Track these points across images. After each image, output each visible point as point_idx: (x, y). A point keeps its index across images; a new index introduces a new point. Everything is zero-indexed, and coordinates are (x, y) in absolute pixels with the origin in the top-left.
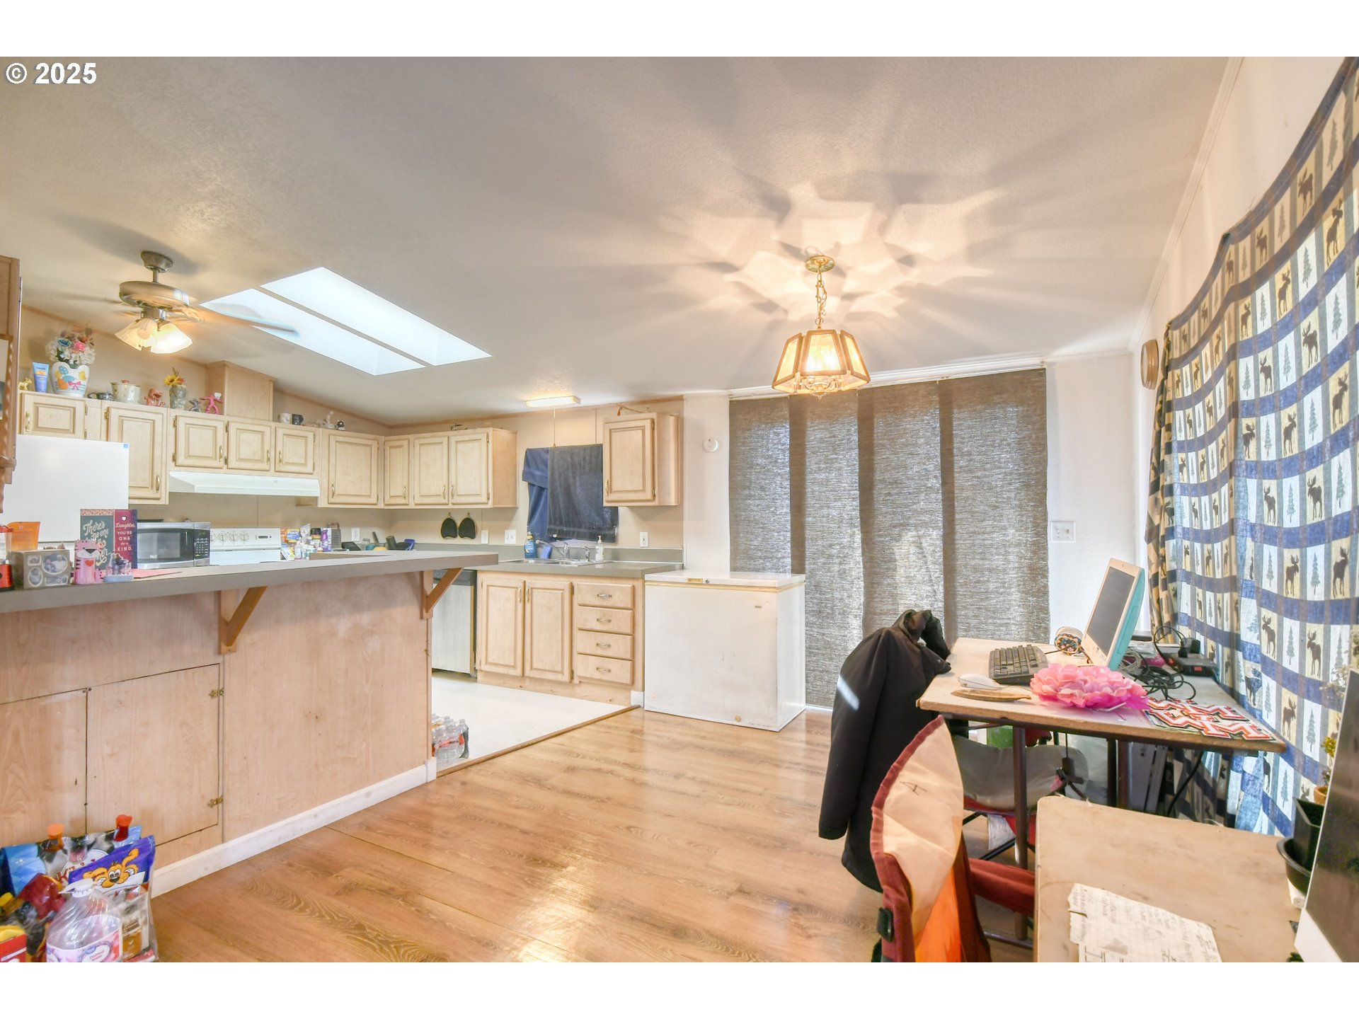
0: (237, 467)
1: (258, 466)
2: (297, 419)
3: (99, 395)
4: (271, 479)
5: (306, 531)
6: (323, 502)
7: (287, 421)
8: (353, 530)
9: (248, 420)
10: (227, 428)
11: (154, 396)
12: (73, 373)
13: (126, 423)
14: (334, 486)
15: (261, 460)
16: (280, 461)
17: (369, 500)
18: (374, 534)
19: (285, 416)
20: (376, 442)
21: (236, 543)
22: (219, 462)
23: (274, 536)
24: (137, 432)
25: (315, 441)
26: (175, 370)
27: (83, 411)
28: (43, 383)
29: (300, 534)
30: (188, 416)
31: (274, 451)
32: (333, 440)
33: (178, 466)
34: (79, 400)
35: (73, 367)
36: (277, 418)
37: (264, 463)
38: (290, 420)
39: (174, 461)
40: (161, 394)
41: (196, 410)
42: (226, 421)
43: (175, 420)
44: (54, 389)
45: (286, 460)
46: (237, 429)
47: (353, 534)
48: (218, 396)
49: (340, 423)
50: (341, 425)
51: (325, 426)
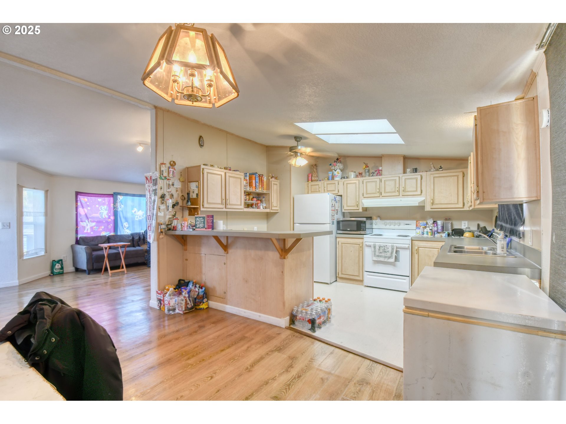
0: (385, 195)
1: (394, 194)
2: (415, 170)
3: (344, 178)
4: (399, 199)
5: (430, 222)
6: (428, 208)
7: (409, 172)
8: (463, 222)
9: (391, 176)
10: (381, 181)
11: (360, 174)
12: (336, 173)
13: (348, 185)
14: (433, 200)
15: (395, 192)
16: (403, 191)
17: (457, 206)
18: (478, 225)
19: (408, 170)
20: (462, 173)
21: (395, 226)
22: (378, 195)
23: (413, 224)
24: (351, 188)
25: (422, 179)
26: (365, 163)
27: (338, 184)
28: (330, 177)
29: (427, 224)
30: (367, 179)
31: (401, 187)
32: (432, 177)
33: (364, 198)
34: (337, 180)
35: (336, 171)
36: (405, 172)
37: (396, 192)
38: (410, 172)
39: (363, 196)
40: (362, 173)
41: (372, 176)
42: (382, 178)
43: (363, 181)
44: (333, 178)
45: (406, 190)
46: (385, 180)
47: (463, 225)
48: (380, 168)
49: (440, 167)
50: (441, 168)
51: (430, 171)
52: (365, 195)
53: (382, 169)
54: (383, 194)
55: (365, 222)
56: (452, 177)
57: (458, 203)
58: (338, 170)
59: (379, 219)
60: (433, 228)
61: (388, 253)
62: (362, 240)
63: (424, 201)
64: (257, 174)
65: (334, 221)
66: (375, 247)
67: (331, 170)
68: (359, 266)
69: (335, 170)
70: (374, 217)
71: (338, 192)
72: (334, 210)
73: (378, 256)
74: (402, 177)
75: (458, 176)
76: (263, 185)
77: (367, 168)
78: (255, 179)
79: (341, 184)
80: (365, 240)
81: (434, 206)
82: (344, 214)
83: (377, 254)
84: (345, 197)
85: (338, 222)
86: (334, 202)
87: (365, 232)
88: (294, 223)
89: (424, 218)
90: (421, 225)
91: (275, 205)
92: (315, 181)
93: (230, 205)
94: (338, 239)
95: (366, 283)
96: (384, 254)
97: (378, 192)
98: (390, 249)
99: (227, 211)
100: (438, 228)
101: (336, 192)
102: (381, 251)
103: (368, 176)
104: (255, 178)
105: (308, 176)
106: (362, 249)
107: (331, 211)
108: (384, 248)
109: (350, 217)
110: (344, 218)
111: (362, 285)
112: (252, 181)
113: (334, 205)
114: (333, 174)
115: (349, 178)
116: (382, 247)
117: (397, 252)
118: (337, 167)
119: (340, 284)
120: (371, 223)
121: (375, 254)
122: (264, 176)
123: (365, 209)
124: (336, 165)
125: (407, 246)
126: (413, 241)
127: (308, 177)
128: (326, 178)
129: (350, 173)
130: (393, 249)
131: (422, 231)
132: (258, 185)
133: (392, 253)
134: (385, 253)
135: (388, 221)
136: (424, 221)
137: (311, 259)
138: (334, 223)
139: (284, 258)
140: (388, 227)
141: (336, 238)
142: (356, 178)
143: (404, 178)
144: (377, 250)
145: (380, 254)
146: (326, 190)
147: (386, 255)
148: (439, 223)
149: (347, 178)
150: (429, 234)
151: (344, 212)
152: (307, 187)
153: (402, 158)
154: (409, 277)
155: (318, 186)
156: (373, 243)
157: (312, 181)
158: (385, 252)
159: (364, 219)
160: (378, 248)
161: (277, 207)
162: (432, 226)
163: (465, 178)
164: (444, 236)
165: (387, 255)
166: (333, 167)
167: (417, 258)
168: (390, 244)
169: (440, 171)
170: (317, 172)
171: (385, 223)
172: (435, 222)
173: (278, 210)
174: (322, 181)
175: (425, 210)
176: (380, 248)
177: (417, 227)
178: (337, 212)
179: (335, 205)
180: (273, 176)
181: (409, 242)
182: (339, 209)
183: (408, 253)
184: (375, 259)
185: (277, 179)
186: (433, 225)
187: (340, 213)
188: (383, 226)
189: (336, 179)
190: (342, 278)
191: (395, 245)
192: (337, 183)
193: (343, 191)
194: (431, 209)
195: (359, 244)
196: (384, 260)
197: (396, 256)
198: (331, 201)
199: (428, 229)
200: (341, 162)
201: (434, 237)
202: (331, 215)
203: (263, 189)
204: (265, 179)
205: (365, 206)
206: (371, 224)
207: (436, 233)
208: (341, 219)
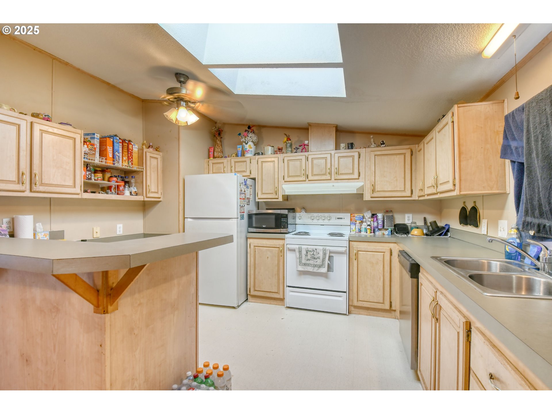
0: (313, 179)
1: (324, 177)
2: (351, 146)
3: (258, 154)
4: (331, 184)
5: (368, 216)
6: (367, 197)
7: (343, 148)
8: (407, 215)
9: (320, 153)
10: (307, 159)
11: (279, 149)
12: (247, 147)
13: (264, 164)
14: (374, 185)
15: (325, 174)
16: (336, 173)
17: (404, 194)
18: (425, 219)
19: (342, 145)
20: (410, 150)
21: (325, 221)
22: (303, 178)
23: (346, 218)
24: (268, 167)
25: (359, 158)
26: (286, 135)
27: (250, 163)
28: (240, 153)
29: (363, 217)
30: (289, 156)
31: (333, 168)
32: (373, 154)
33: (285, 182)
34: (248, 157)
35: (247, 144)
36: (337, 147)
37: (327, 175)
38: (345, 147)
39: (284, 179)
40: (282, 148)
41: (296, 152)
42: (308, 155)
43: (283, 159)
44: (243, 155)
45: (341, 172)
46: (312, 158)
47: (407, 219)
48: (306, 142)
49: (382, 142)
50: (383, 144)
51: (369, 147)
52: (286, 179)
53: (308, 143)
54: (310, 178)
55: (286, 216)
56: (398, 156)
57: (404, 190)
58: (250, 143)
59: (303, 211)
60: (372, 222)
61: (318, 259)
62: (283, 241)
63: (362, 188)
64: (118, 138)
65: (243, 215)
66: (300, 252)
67: (241, 143)
68: (279, 279)
69: (246, 142)
70: (298, 209)
71: (251, 173)
72: (244, 199)
73: (305, 264)
74: (334, 155)
75: (404, 154)
76: (132, 158)
77: (289, 142)
78: (113, 146)
79: (254, 162)
80: (287, 241)
81: (375, 195)
82: (258, 204)
83: (304, 261)
84: (260, 181)
85: (250, 216)
86: (243, 187)
87: (287, 230)
88: (184, 218)
89: (359, 210)
90: (357, 219)
91: (153, 190)
92: (218, 157)
93: (42, 184)
94: (249, 241)
95: (288, 302)
96: (312, 261)
97: (304, 175)
98: (321, 255)
99: (50, 198)
100: (378, 223)
101: (248, 173)
102: (309, 257)
103: (290, 152)
104: (113, 144)
105: (209, 150)
106: (282, 254)
107: (239, 199)
108: (312, 253)
109: (267, 209)
110: (258, 210)
111: (282, 305)
112: (106, 148)
113: (243, 191)
114: (244, 149)
115: (265, 155)
116: (311, 251)
117: (330, 258)
118: (249, 138)
119: (251, 305)
120: (294, 217)
121: (300, 262)
122: (132, 143)
123: (287, 198)
124: (248, 136)
125: (343, 249)
126: (350, 242)
127: (209, 152)
128: (234, 154)
129: (266, 148)
130: (325, 254)
131: (359, 228)
132: (121, 155)
133: (324, 260)
134: (314, 260)
135: (315, 215)
136: (361, 215)
137: (193, 290)
138: (245, 217)
139: (105, 312)
140: (315, 221)
141: (247, 238)
142: (275, 154)
143: (337, 155)
144: (304, 256)
145: (308, 262)
146: (233, 170)
147: (315, 263)
148: (380, 216)
149: (262, 154)
150: (369, 231)
151: (258, 202)
152: (208, 166)
153: (334, 129)
154: (345, 292)
155: (222, 164)
156: (297, 246)
157: (214, 157)
158: (315, 258)
159: (285, 212)
160: (305, 253)
161: (157, 193)
162: (370, 220)
163: (413, 157)
164: (387, 234)
165: (317, 263)
166: (244, 139)
167: (357, 266)
168: (321, 248)
169: (383, 147)
170: (221, 145)
171: (311, 217)
172: (373, 216)
173: (160, 198)
174: (228, 158)
175: (364, 200)
176: (307, 253)
177: (353, 222)
178: (249, 201)
179: (245, 191)
180: (151, 144)
181: (346, 244)
182: (252, 197)
183: (344, 259)
184: (301, 268)
185: (159, 151)
186: (373, 220)
187: (252, 203)
188: (309, 221)
189: (248, 155)
190: (254, 296)
191: (327, 248)
192: (248, 160)
193: (257, 173)
194: (371, 197)
195: (279, 248)
196: (313, 270)
197: (328, 263)
198: (239, 185)
199: (364, 225)
200: (254, 132)
201: (375, 235)
202: (239, 206)
203: (130, 163)
204: (135, 149)
205: (286, 194)
206: (294, 219)
207: (377, 229)
208: (255, 212)
